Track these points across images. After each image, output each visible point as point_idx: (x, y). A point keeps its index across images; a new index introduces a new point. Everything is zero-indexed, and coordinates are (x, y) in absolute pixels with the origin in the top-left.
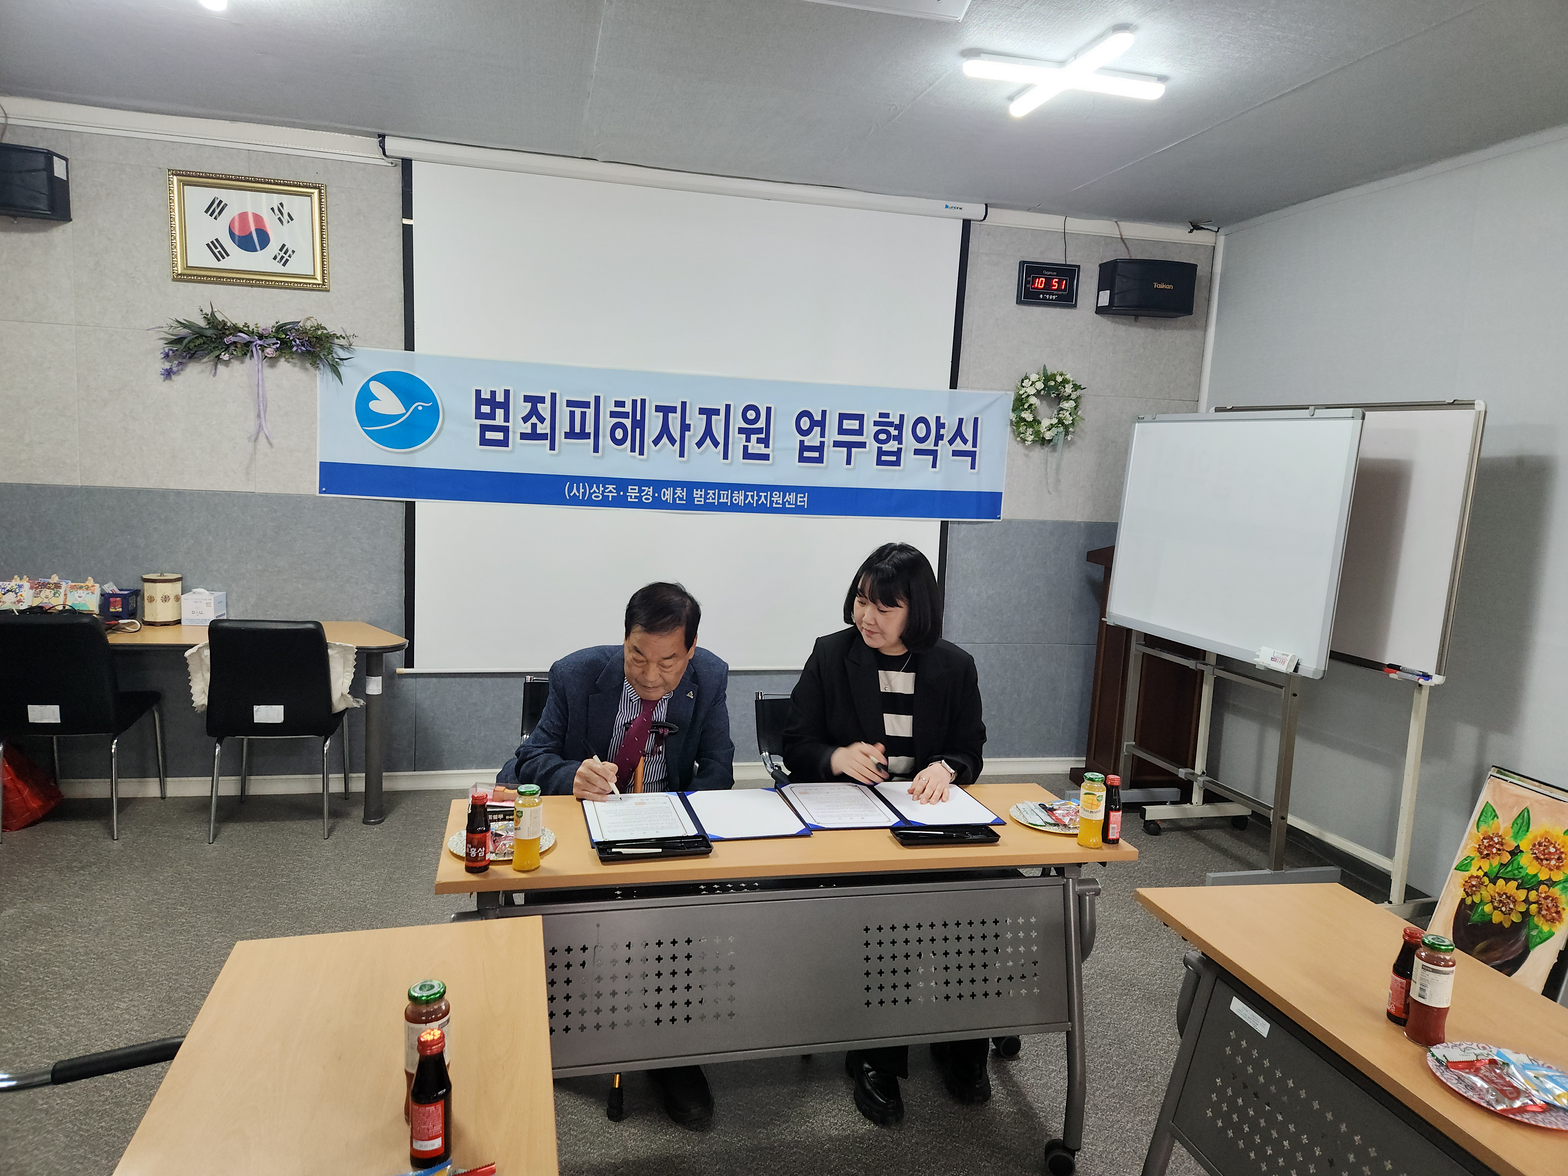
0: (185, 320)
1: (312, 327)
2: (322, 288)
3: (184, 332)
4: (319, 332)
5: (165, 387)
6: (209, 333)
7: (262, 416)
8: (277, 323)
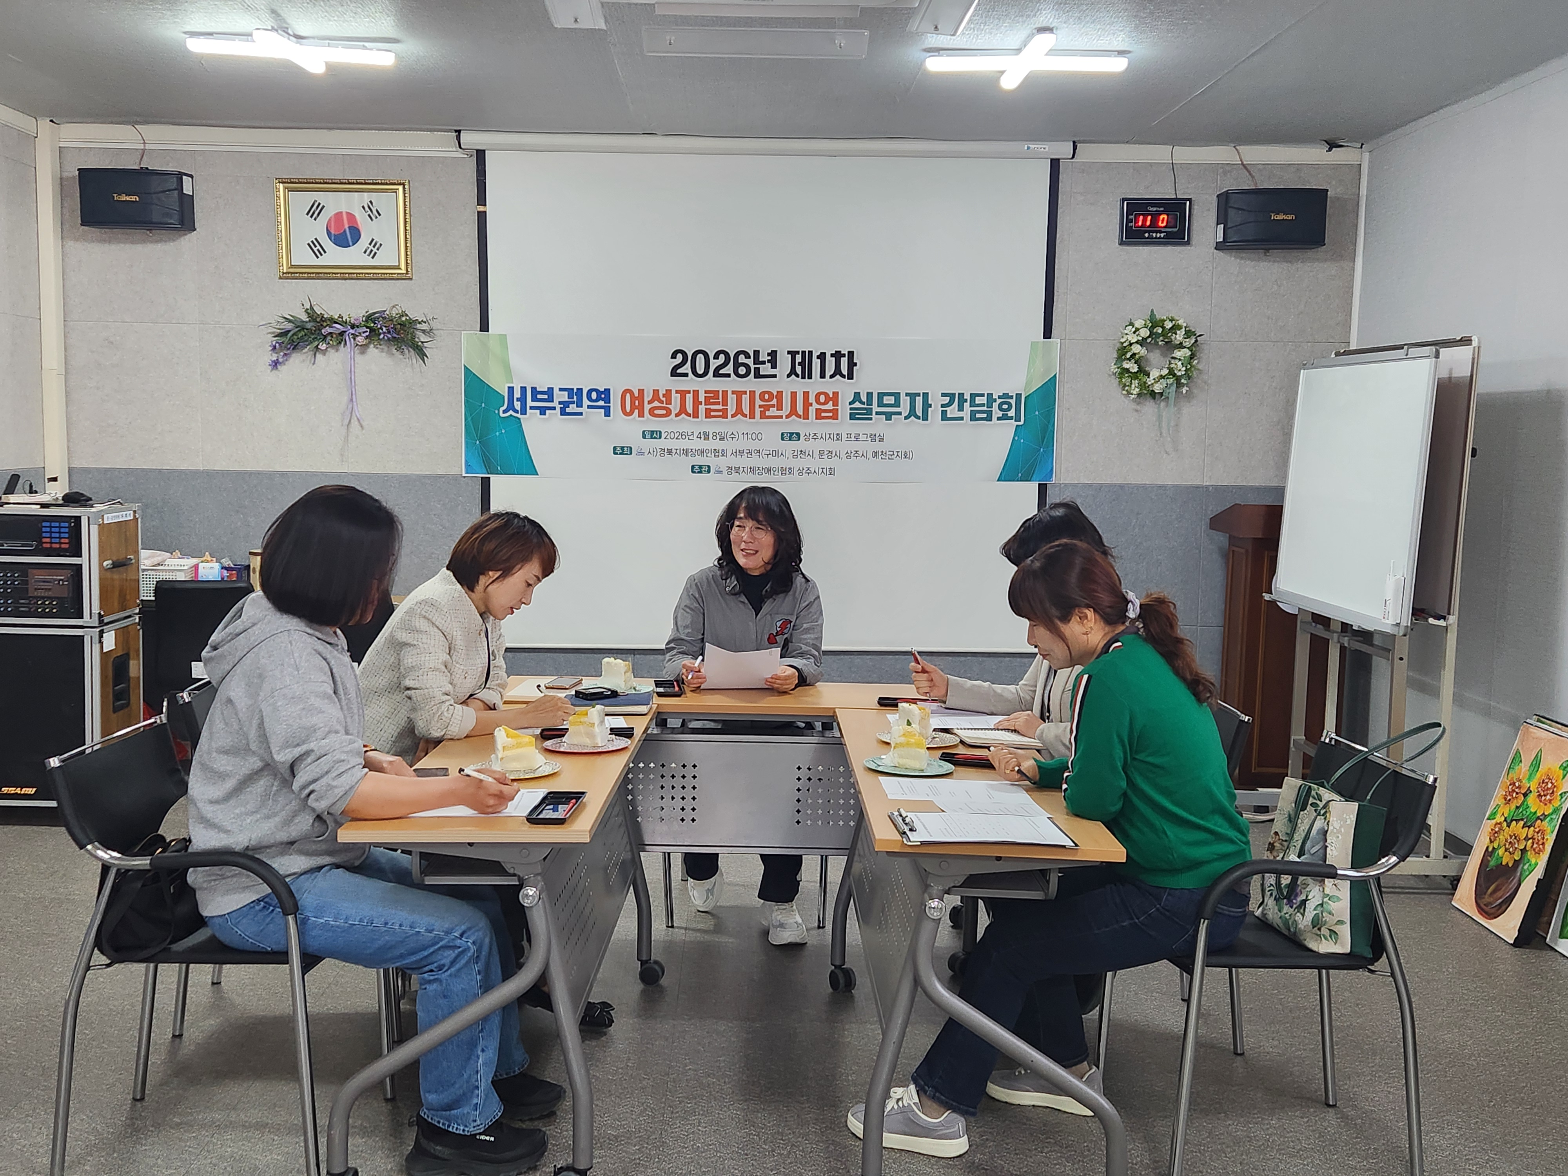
0: (291, 316)
1: (397, 314)
2: (405, 278)
3: (289, 326)
4: (404, 319)
5: (271, 377)
6: (309, 326)
7: (354, 400)
8: (367, 312)
